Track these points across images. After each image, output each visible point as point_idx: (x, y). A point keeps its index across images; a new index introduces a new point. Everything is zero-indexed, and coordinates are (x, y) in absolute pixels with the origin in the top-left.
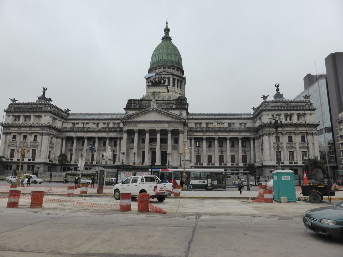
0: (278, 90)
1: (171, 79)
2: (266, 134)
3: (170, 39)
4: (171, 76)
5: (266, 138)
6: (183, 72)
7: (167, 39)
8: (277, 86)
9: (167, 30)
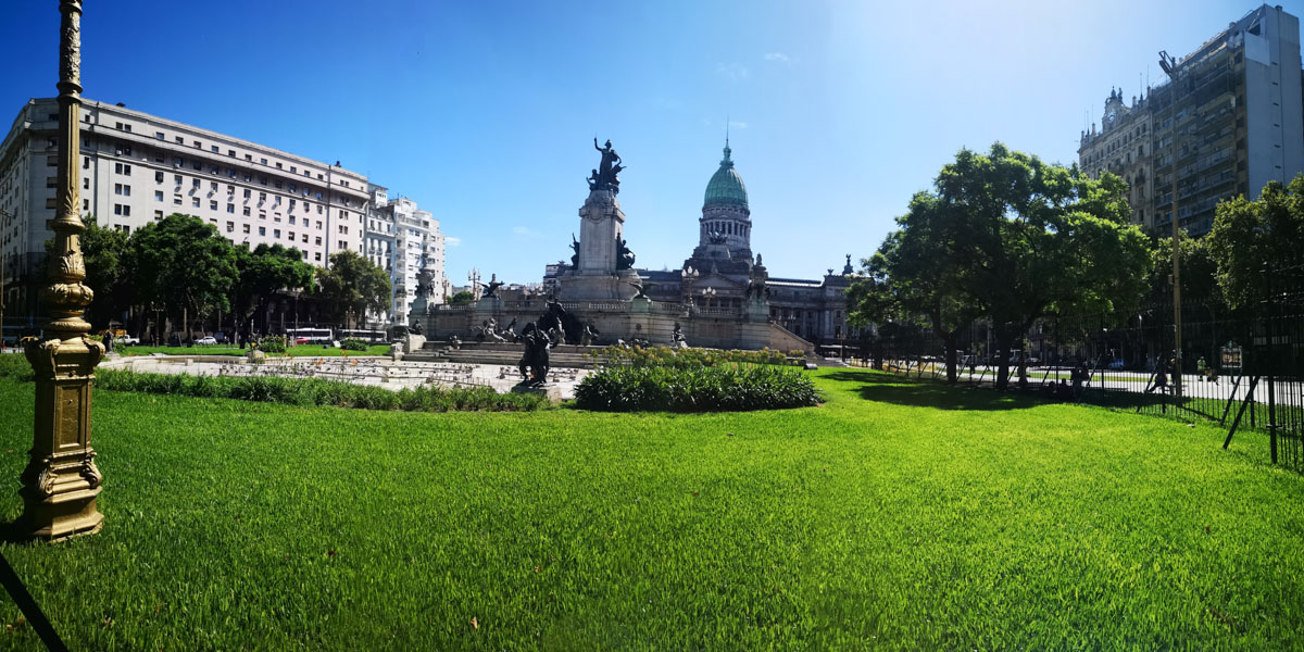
0: (849, 261)
1: (733, 226)
2: (828, 309)
3: (731, 164)
4: (732, 221)
5: (828, 312)
6: (748, 213)
7: (727, 165)
8: (848, 257)
9: (728, 152)
